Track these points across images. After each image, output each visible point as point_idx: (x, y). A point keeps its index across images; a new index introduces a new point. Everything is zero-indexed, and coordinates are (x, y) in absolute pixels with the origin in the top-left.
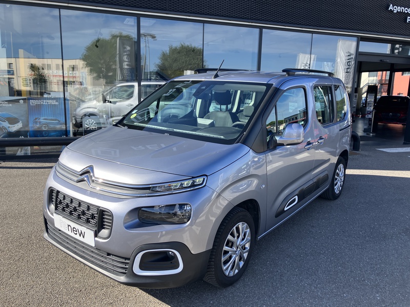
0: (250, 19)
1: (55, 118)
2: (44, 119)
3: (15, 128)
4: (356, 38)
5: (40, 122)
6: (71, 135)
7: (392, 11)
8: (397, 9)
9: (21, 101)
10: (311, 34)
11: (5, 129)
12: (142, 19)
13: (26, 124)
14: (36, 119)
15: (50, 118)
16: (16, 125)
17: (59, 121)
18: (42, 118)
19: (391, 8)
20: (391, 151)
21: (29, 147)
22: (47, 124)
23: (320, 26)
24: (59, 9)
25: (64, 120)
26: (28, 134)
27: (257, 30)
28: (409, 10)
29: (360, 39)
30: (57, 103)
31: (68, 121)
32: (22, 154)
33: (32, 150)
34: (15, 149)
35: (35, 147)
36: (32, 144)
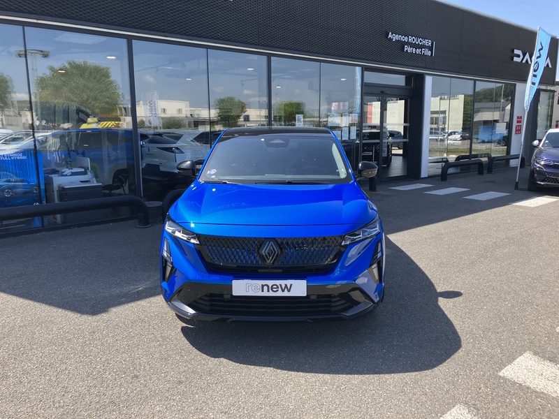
0: (259, 45)
1: (21, 179)
2: (6, 181)
4: (360, 69)
6: (44, 202)
7: (391, 39)
8: (395, 37)
12: (134, 42)
17: (29, 183)
19: (390, 36)
20: (403, 189)
22: (10, 188)
23: (328, 54)
24: (23, 26)
25: (36, 181)
27: (264, 58)
28: (406, 38)
29: (365, 69)
30: (24, 158)
31: (42, 182)
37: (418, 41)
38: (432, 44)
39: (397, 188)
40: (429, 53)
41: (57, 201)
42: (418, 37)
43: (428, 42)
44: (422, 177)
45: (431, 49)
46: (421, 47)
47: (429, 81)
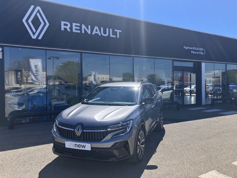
1: (41, 102)
2: (36, 103)
4: (171, 60)
5: (34, 105)
6: (48, 111)
7: (185, 49)
8: (187, 48)
9: (26, 95)
10: (153, 59)
12: (83, 54)
13: (27, 106)
14: (32, 103)
16: (22, 107)
17: (43, 103)
18: (35, 102)
19: (184, 47)
20: (193, 109)
21: (28, 118)
22: (37, 105)
24: (46, 50)
25: (46, 103)
26: (28, 111)
27: (131, 58)
28: (192, 48)
29: (174, 60)
30: (43, 95)
31: (48, 103)
32: (25, 122)
33: (30, 119)
34: (21, 119)
35: (31, 117)
36: (29, 116)
37: (197, 49)
38: (204, 50)
39: (190, 109)
40: (203, 53)
41: (53, 110)
42: (197, 47)
43: (202, 49)
44: (203, 104)
45: (203, 52)
46: (199, 51)
47: (203, 65)
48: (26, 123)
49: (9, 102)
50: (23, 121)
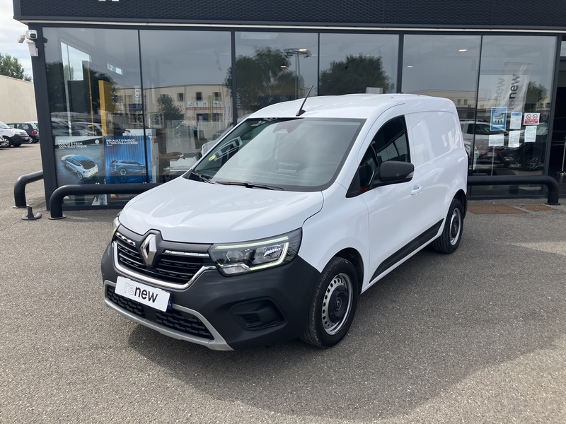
1: (134, 161)
2: (122, 162)
3: (90, 173)
5: (117, 166)
6: (151, 182)
9: (97, 142)
11: (80, 174)
13: (102, 168)
14: (113, 162)
15: (128, 160)
16: (92, 170)
17: (139, 164)
18: (119, 161)
21: (106, 195)
22: (125, 168)
25: (144, 165)
26: (105, 180)
30: (136, 143)
32: (99, 204)
33: (109, 199)
34: (90, 197)
35: (112, 195)
36: (108, 192)
48: (101, 207)
49: (63, 158)
50: (95, 203)
